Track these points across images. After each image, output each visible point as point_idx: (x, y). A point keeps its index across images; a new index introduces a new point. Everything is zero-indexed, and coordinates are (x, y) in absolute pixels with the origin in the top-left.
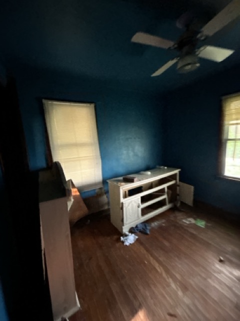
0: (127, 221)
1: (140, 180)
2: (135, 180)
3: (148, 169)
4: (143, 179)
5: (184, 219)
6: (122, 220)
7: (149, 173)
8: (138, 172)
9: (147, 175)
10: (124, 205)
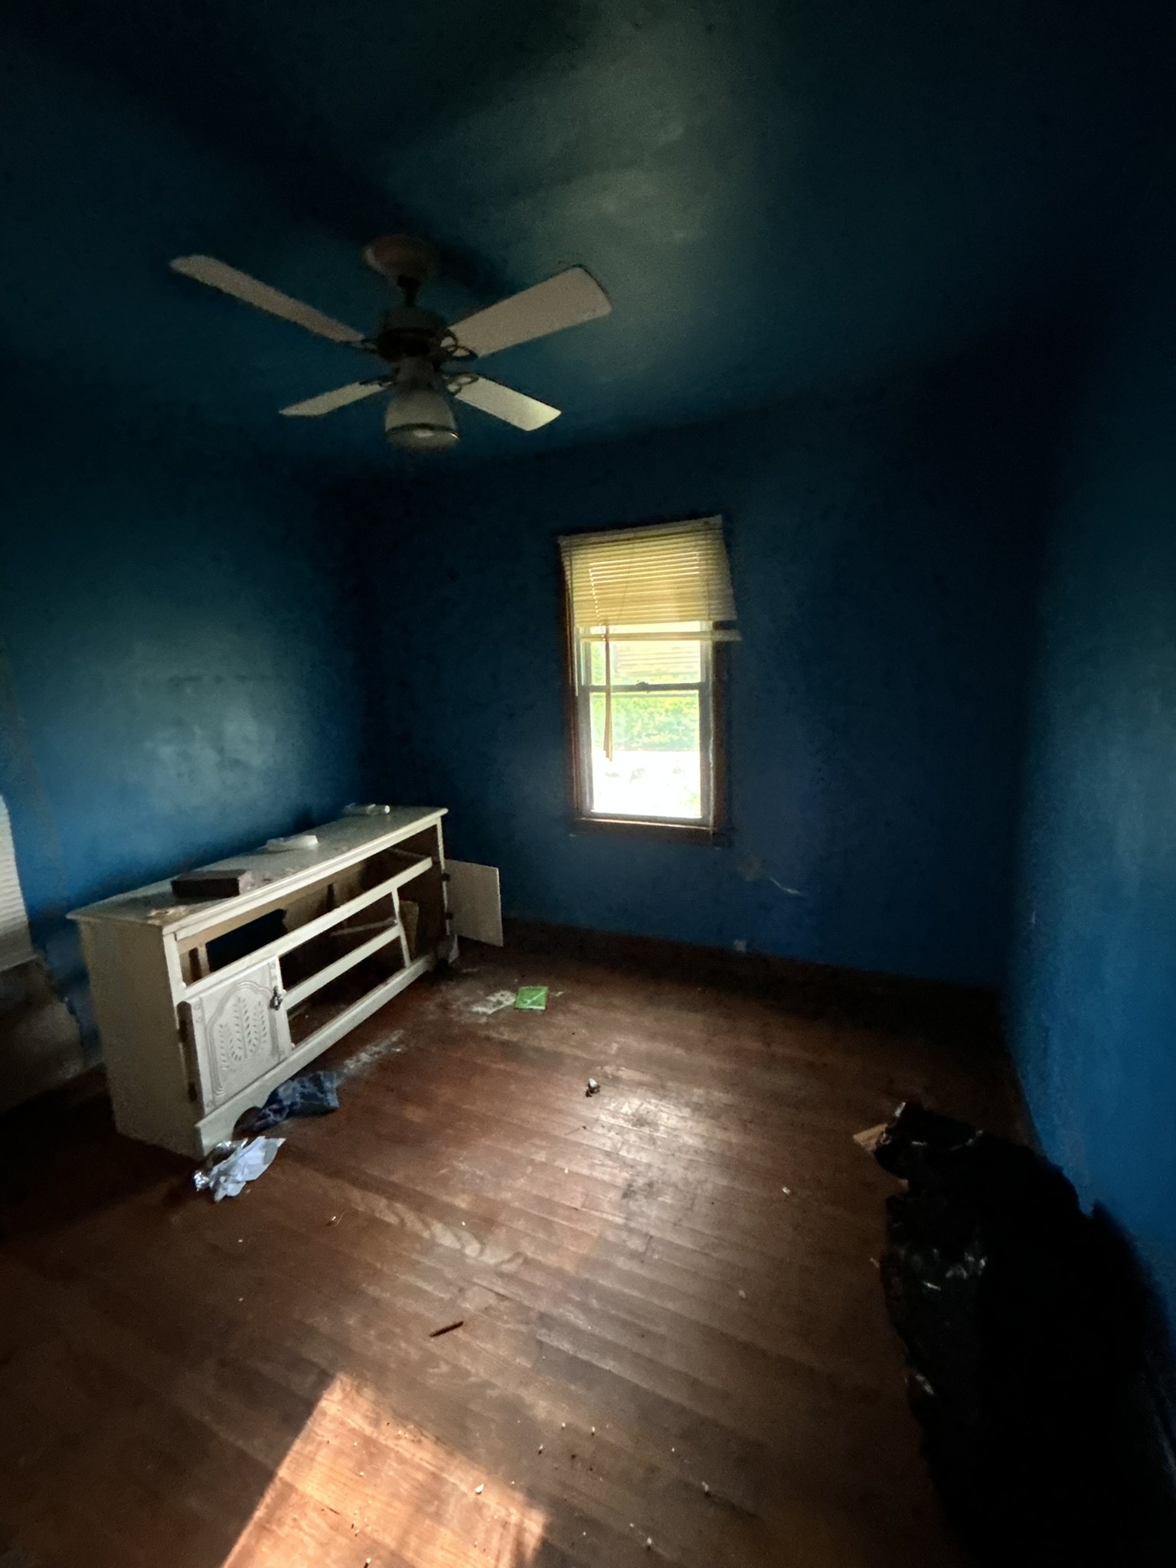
0: (216, 1087)
1: (268, 881)
2: (243, 881)
3: (303, 824)
4: (283, 875)
5: (475, 1002)
6: (194, 1093)
7: (311, 841)
8: (252, 844)
9: (305, 852)
10: (195, 1015)
